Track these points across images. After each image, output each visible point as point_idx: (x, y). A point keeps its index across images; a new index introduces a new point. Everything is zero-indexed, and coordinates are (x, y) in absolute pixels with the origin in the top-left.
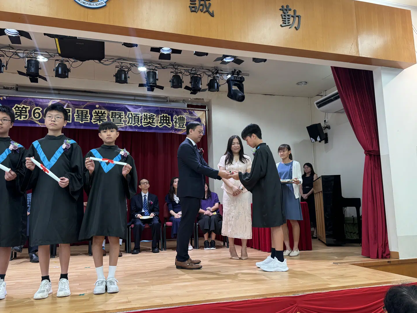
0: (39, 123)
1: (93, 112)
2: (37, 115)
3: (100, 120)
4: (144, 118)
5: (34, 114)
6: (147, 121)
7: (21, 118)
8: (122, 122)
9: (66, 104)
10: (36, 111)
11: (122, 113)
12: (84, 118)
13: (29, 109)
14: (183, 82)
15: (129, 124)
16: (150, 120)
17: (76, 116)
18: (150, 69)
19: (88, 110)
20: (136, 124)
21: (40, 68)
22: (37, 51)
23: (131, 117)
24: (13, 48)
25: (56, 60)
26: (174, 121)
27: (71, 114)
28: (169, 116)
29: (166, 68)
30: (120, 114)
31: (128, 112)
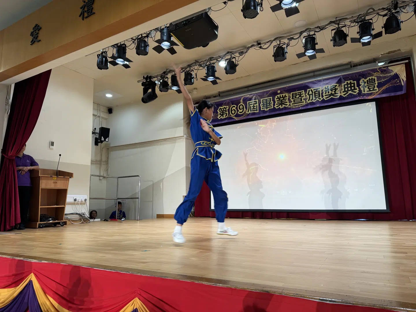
0: (235, 118)
1: (275, 98)
2: (233, 112)
3: (282, 104)
4: (325, 91)
5: (231, 111)
6: (329, 94)
7: (223, 117)
9: (252, 97)
10: (232, 109)
11: (302, 92)
12: (268, 106)
13: (228, 108)
14: (348, 35)
15: (310, 101)
16: (331, 92)
17: (262, 105)
18: (308, 36)
19: (271, 97)
20: (318, 99)
21: (216, 71)
22: (213, 58)
23: (311, 93)
24: (198, 62)
25: (226, 60)
26: (361, 86)
27: (258, 105)
28: (354, 82)
29: (325, 29)
30: (300, 93)
31: (308, 90)
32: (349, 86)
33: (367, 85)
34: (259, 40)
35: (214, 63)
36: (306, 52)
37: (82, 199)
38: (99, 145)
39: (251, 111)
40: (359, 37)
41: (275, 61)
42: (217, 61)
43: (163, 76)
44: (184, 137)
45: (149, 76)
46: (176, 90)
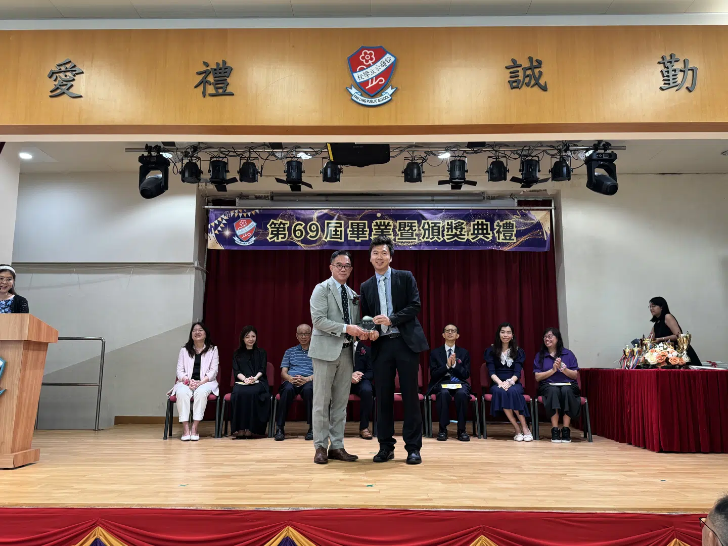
0: (302, 245)
1: (373, 224)
4: (447, 228)
5: (295, 231)
6: (452, 233)
7: (278, 239)
8: (414, 237)
9: (335, 215)
11: (415, 223)
12: (361, 234)
13: (288, 225)
14: (508, 171)
15: (425, 239)
17: (350, 231)
18: (456, 156)
19: (366, 222)
20: (436, 238)
21: (304, 172)
22: (299, 147)
23: (428, 228)
25: (324, 158)
26: (496, 230)
27: (343, 229)
28: (487, 223)
29: (480, 152)
30: (411, 224)
31: (423, 221)
32: (480, 227)
33: (503, 231)
39: (330, 237)
41: (406, 181)
43: (188, 154)
44: (192, 266)
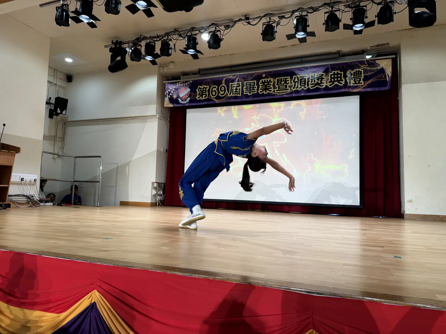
0: (216, 100)
1: (260, 82)
2: (214, 93)
3: (266, 89)
4: (311, 79)
5: (212, 92)
6: (315, 83)
7: (202, 98)
8: (288, 88)
9: (235, 79)
10: (213, 90)
11: (288, 78)
12: (252, 90)
13: (208, 88)
14: (341, 20)
15: (295, 89)
16: (317, 81)
17: (245, 88)
18: (300, 16)
19: (256, 81)
20: (303, 87)
21: (198, 44)
22: (195, 28)
23: (297, 80)
24: (178, 31)
25: (210, 32)
26: (348, 77)
27: (240, 88)
28: (341, 73)
29: (319, 10)
30: (286, 80)
31: (294, 76)
32: (336, 76)
33: (353, 77)
34: (248, 15)
35: (196, 35)
36: (297, 33)
37: (30, 179)
38: (53, 118)
39: (233, 94)
40: (351, 23)
41: (264, 40)
42: (200, 33)
43: (135, 43)
44: (156, 117)
45: (120, 42)
46: (150, 61)
